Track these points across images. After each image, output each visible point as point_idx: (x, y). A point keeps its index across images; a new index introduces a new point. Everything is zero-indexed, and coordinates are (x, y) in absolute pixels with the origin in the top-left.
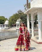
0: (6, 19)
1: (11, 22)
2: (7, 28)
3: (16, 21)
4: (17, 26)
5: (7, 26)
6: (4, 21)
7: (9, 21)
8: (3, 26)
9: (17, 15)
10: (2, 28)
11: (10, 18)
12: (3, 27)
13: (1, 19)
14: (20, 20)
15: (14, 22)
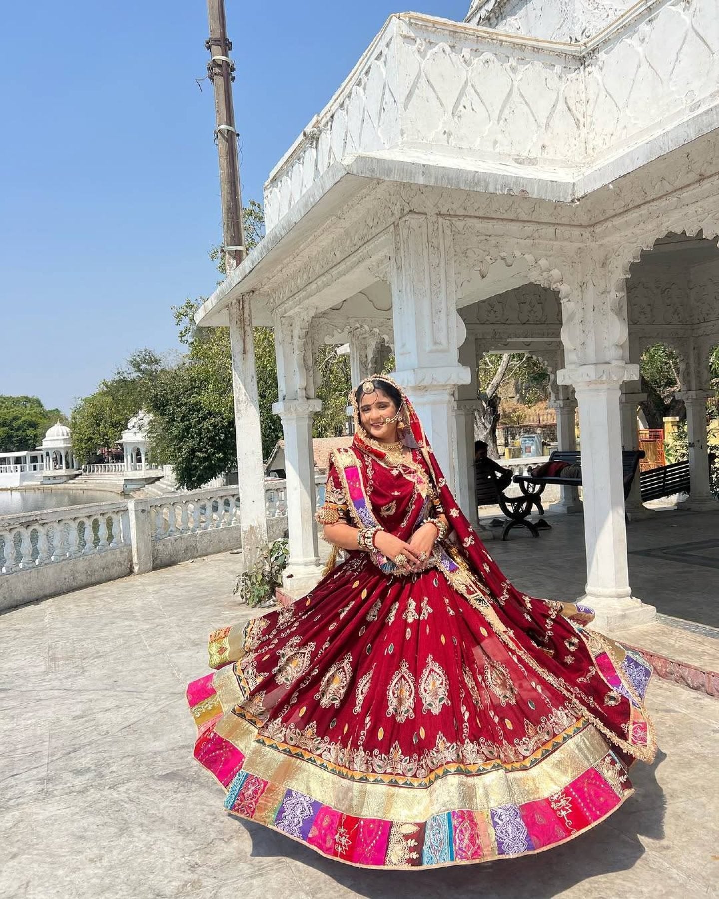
0: (54, 416)
1: (88, 433)
2: (63, 472)
3: (121, 426)
4: (128, 459)
5: (58, 460)
6: (34, 425)
7: (74, 426)
8: (34, 460)
9: (123, 382)
10: (23, 479)
11: (78, 411)
12: (29, 466)
13: (16, 418)
14: (145, 417)
15: (110, 433)
